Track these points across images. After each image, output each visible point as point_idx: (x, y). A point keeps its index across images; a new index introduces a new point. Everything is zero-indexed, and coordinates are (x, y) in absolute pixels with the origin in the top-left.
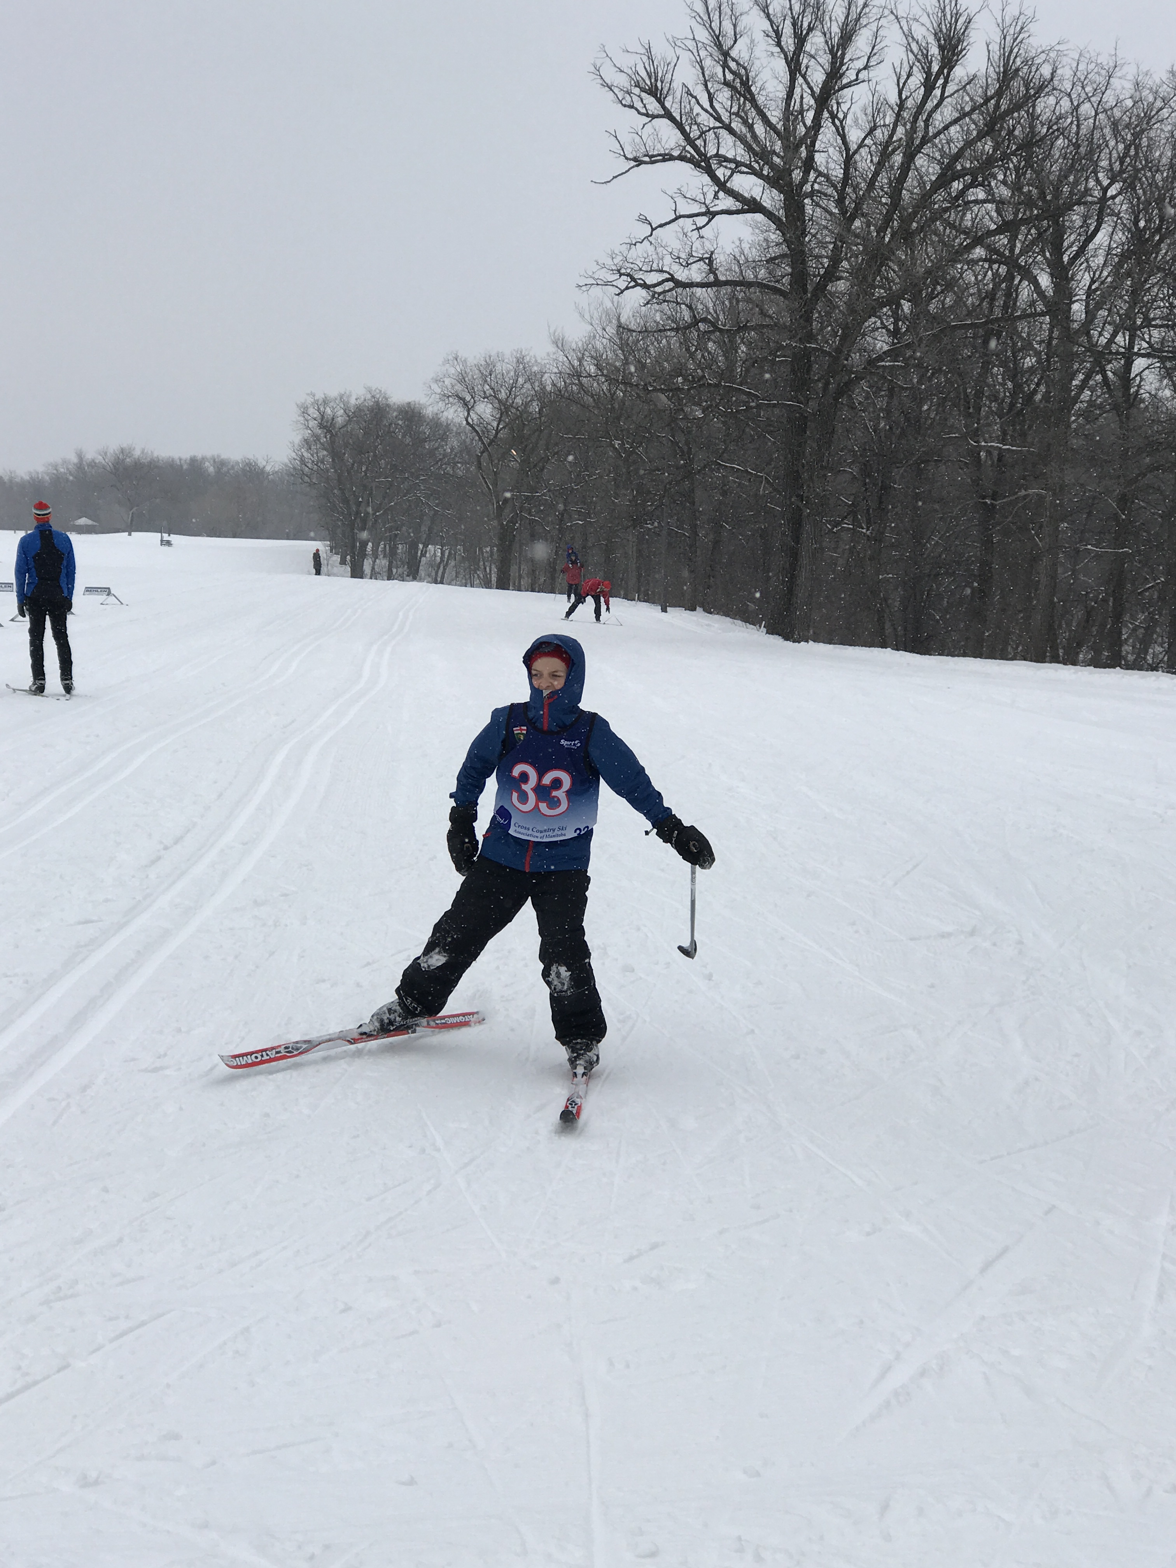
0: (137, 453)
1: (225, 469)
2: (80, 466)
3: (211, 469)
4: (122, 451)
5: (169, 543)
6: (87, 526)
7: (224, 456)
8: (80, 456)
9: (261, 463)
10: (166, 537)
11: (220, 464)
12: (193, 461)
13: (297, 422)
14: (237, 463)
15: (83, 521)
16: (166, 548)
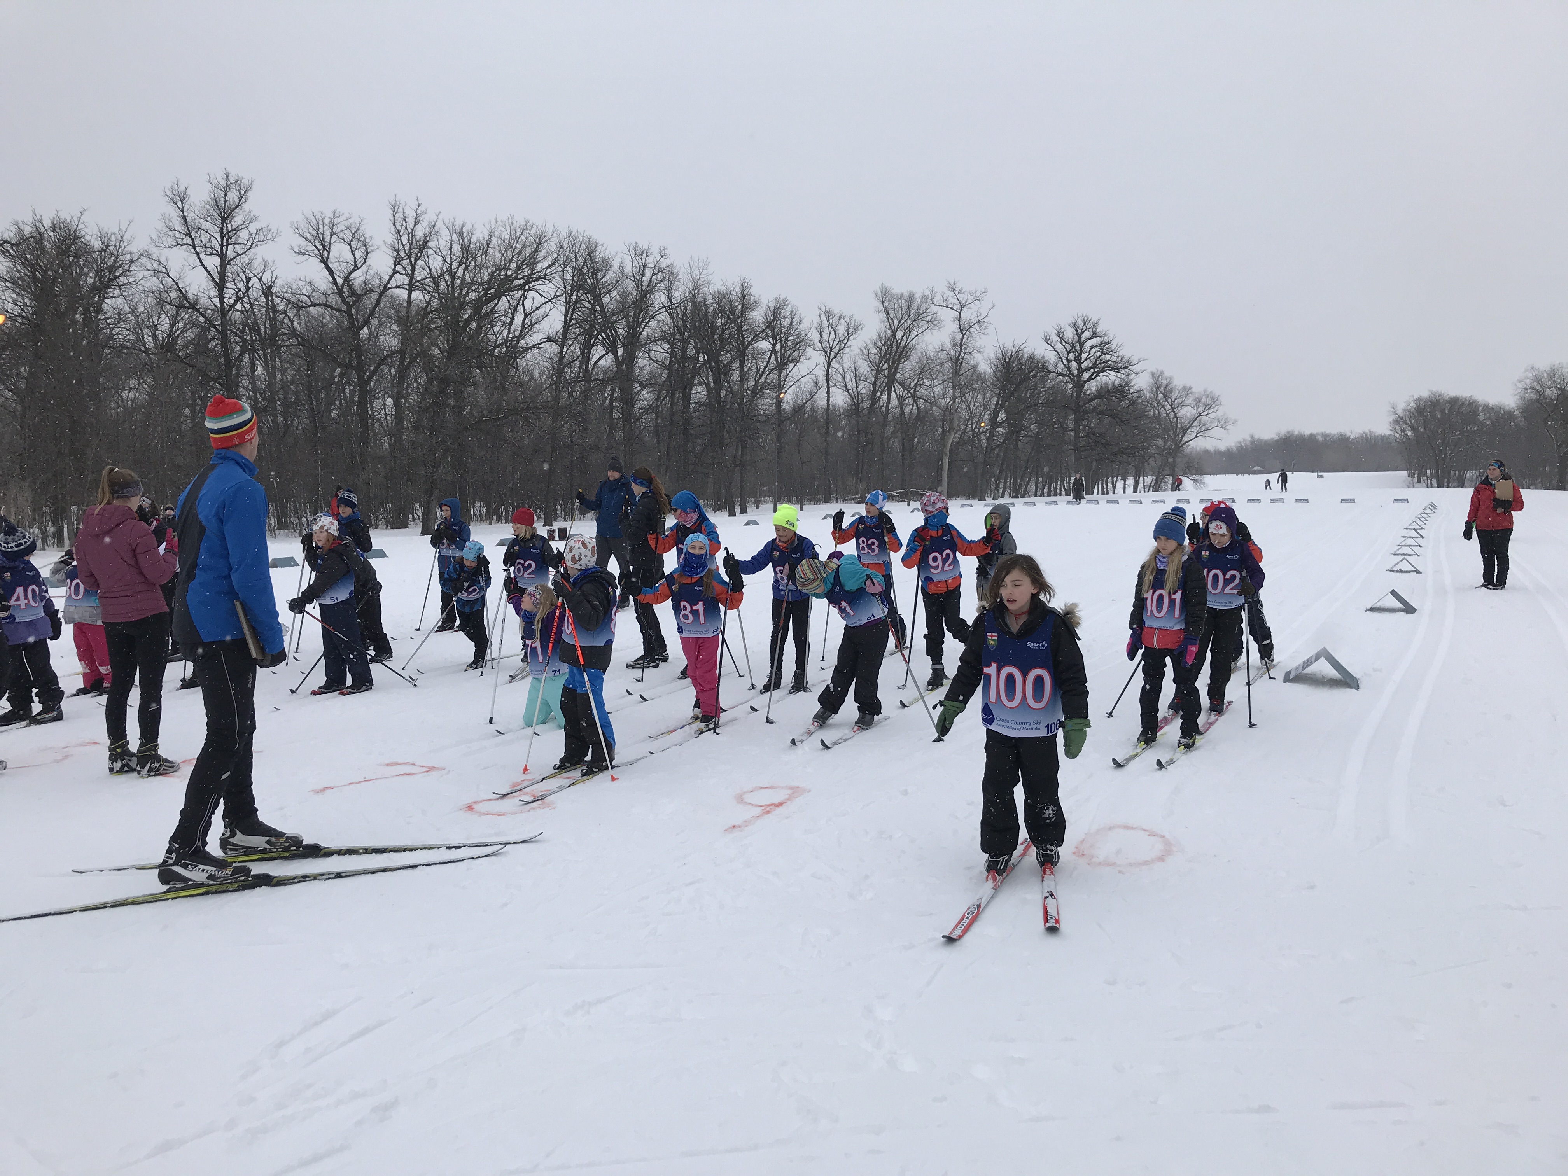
0: (1296, 433)
1: (1328, 439)
2: (1252, 442)
3: (1321, 439)
4: (1288, 432)
5: (1321, 476)
6: (1259, 471)
7: (1328, 432)
8: (1252, 437)
9: (1348, 434)
10: (1320, 474)
11: (1325, 436)
12: (1311, 435)
13: (1389, 411)
14: (1335, 435)
15: (1256, 468)
16: (1320, 479)
